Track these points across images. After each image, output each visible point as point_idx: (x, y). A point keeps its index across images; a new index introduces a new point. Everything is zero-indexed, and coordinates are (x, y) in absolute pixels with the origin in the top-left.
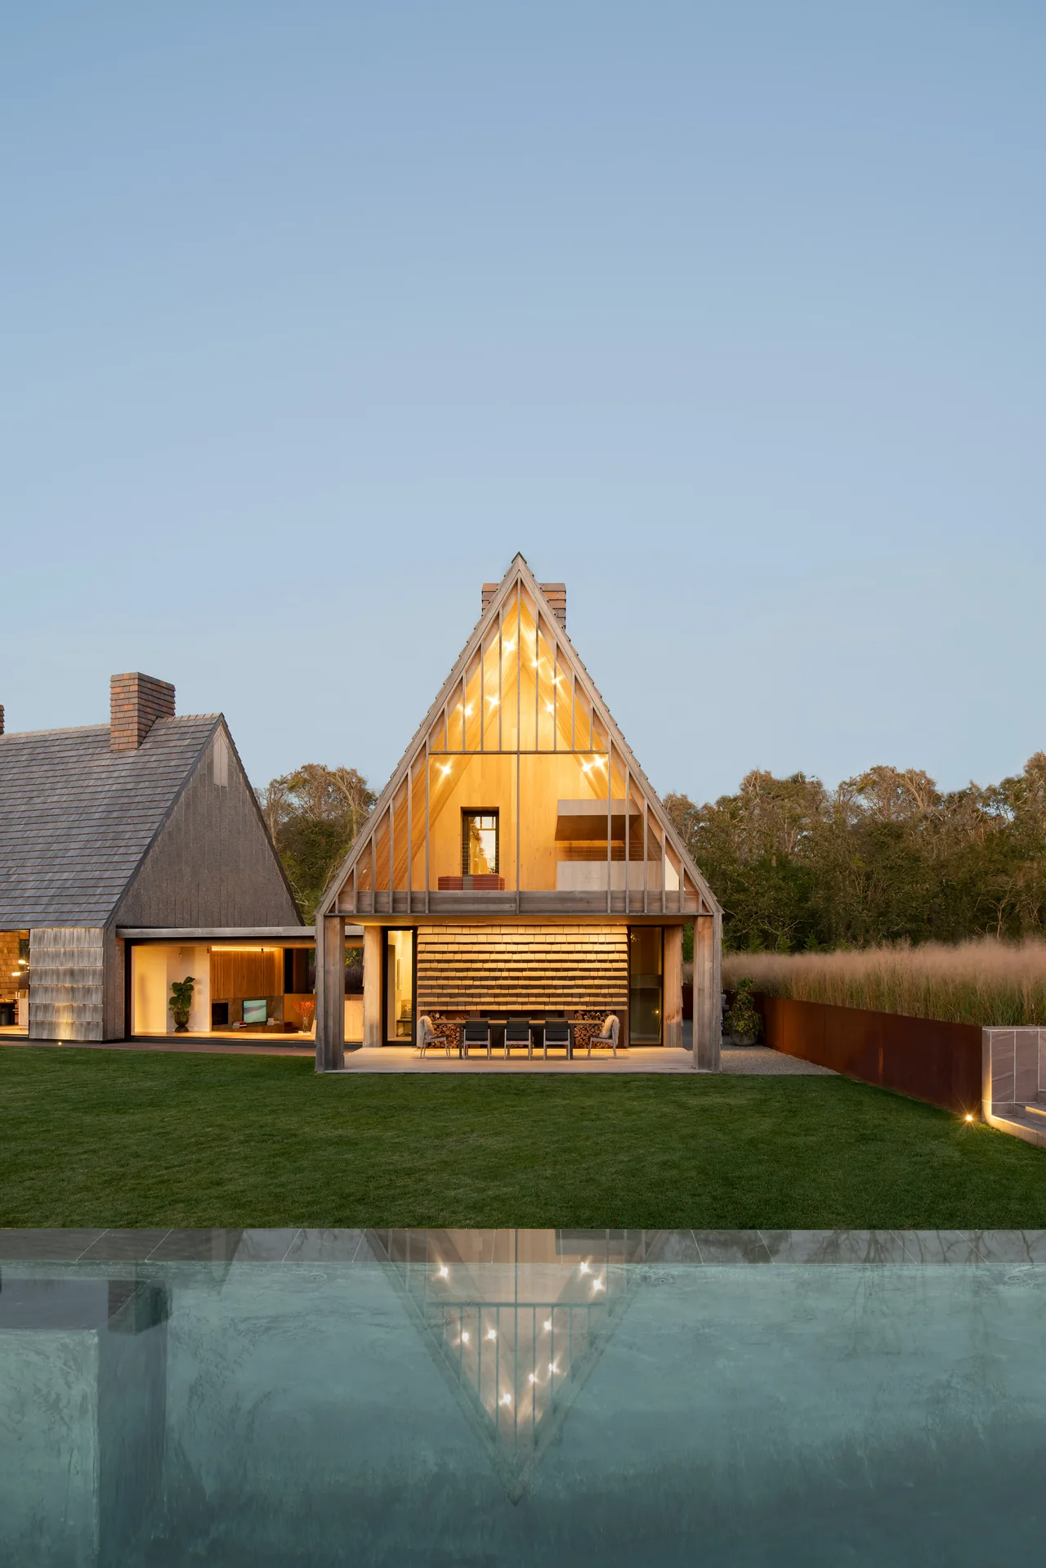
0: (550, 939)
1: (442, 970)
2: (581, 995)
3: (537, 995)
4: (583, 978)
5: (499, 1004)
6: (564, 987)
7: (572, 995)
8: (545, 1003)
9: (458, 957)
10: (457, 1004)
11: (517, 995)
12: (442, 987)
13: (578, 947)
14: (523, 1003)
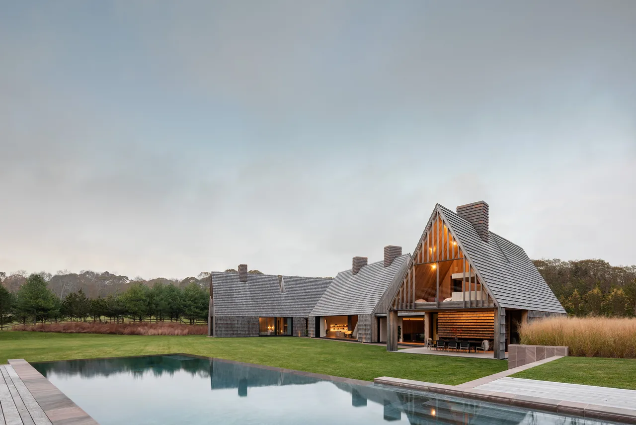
0: (478, 315)
1: (445, 325)
2: (488, 334)
3: (473, 333)
4: (489, 328)
5: (462, 336)
6: (483, 331)
7: (485, 334)
8: (476, 336)
9: (449, 321)
10: (449, 335)
11: (467, 333)
12: (445, 330)
13: (488, 318)
14: (469, 336)
